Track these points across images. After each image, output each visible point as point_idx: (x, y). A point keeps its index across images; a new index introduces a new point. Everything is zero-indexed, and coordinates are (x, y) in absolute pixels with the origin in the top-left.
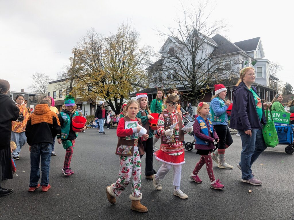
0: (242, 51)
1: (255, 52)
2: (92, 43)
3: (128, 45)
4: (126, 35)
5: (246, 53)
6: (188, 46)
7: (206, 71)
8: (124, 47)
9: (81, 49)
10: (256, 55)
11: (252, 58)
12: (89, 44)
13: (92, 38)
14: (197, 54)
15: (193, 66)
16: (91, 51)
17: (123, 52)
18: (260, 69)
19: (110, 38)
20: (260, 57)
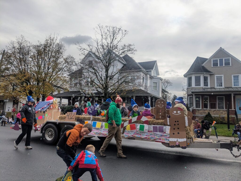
0: (143, 70)
1: (152, 72)
2: (20, 48)
3: (53, 54)
4: (53, 45)
5: (146, 71)
6: (103, 61)
7: (116, 82)
8: (50, 55)
9: (9, 51)
10: (153, 73)
11: (150, 75)
12: (17, 48)
13: (21, 44)
14: (109, 68)
15: (106, 77)
16: (19, 55)
17: (48, 59)
18: (155, 84)
19: (38, 46)
20: (156, 75)
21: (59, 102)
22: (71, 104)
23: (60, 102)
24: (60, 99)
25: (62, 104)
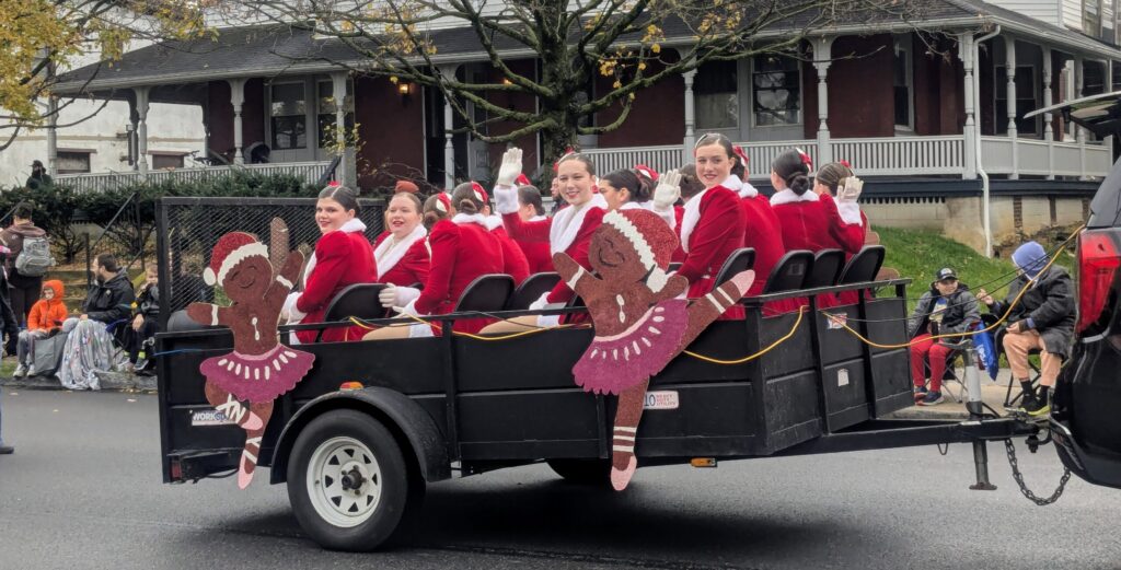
21: (119, 137)
22: (233, 150)
23: (131, 138)
24: (125, 105)
25: (152, 147)
